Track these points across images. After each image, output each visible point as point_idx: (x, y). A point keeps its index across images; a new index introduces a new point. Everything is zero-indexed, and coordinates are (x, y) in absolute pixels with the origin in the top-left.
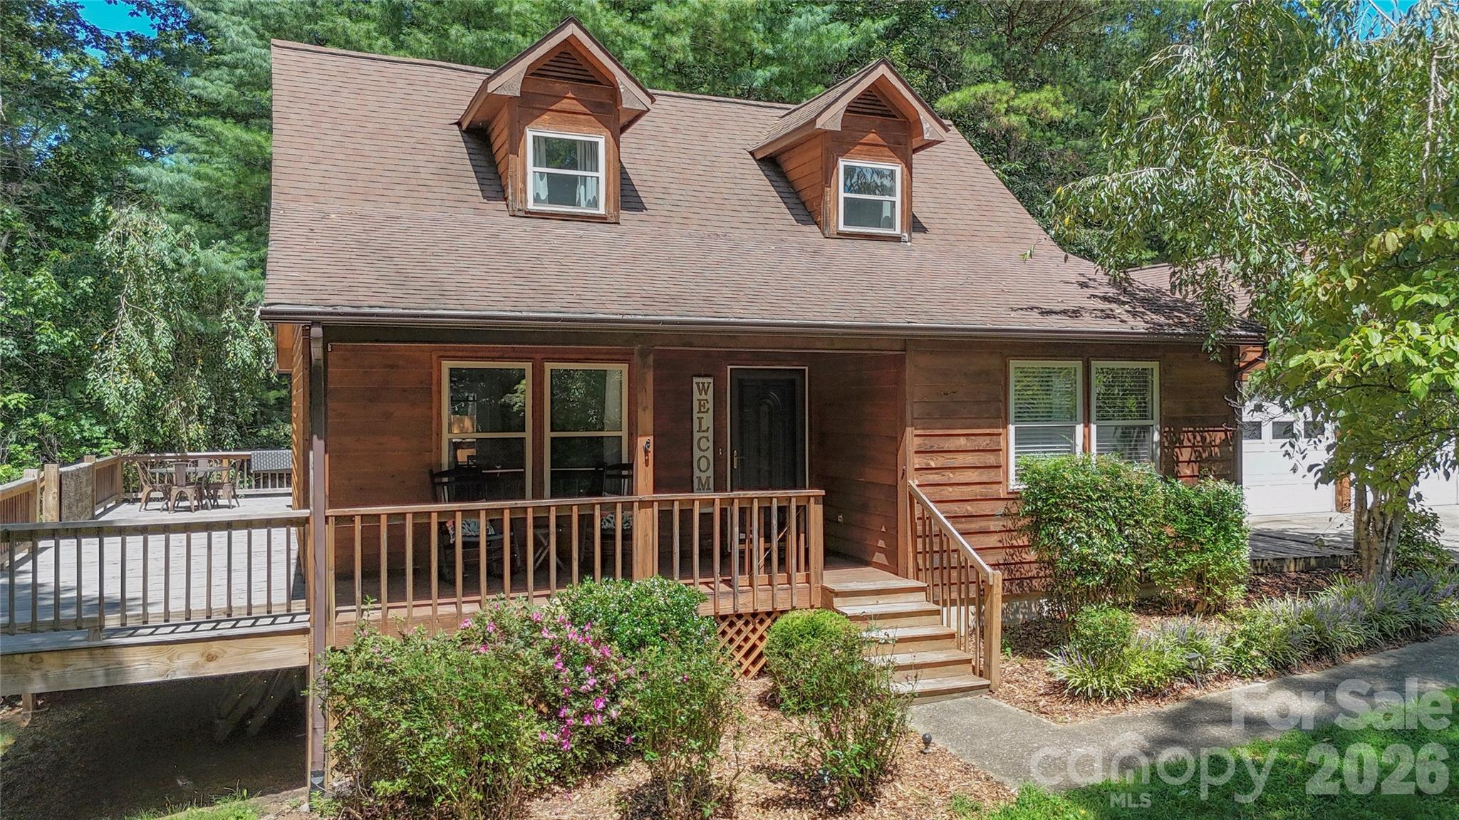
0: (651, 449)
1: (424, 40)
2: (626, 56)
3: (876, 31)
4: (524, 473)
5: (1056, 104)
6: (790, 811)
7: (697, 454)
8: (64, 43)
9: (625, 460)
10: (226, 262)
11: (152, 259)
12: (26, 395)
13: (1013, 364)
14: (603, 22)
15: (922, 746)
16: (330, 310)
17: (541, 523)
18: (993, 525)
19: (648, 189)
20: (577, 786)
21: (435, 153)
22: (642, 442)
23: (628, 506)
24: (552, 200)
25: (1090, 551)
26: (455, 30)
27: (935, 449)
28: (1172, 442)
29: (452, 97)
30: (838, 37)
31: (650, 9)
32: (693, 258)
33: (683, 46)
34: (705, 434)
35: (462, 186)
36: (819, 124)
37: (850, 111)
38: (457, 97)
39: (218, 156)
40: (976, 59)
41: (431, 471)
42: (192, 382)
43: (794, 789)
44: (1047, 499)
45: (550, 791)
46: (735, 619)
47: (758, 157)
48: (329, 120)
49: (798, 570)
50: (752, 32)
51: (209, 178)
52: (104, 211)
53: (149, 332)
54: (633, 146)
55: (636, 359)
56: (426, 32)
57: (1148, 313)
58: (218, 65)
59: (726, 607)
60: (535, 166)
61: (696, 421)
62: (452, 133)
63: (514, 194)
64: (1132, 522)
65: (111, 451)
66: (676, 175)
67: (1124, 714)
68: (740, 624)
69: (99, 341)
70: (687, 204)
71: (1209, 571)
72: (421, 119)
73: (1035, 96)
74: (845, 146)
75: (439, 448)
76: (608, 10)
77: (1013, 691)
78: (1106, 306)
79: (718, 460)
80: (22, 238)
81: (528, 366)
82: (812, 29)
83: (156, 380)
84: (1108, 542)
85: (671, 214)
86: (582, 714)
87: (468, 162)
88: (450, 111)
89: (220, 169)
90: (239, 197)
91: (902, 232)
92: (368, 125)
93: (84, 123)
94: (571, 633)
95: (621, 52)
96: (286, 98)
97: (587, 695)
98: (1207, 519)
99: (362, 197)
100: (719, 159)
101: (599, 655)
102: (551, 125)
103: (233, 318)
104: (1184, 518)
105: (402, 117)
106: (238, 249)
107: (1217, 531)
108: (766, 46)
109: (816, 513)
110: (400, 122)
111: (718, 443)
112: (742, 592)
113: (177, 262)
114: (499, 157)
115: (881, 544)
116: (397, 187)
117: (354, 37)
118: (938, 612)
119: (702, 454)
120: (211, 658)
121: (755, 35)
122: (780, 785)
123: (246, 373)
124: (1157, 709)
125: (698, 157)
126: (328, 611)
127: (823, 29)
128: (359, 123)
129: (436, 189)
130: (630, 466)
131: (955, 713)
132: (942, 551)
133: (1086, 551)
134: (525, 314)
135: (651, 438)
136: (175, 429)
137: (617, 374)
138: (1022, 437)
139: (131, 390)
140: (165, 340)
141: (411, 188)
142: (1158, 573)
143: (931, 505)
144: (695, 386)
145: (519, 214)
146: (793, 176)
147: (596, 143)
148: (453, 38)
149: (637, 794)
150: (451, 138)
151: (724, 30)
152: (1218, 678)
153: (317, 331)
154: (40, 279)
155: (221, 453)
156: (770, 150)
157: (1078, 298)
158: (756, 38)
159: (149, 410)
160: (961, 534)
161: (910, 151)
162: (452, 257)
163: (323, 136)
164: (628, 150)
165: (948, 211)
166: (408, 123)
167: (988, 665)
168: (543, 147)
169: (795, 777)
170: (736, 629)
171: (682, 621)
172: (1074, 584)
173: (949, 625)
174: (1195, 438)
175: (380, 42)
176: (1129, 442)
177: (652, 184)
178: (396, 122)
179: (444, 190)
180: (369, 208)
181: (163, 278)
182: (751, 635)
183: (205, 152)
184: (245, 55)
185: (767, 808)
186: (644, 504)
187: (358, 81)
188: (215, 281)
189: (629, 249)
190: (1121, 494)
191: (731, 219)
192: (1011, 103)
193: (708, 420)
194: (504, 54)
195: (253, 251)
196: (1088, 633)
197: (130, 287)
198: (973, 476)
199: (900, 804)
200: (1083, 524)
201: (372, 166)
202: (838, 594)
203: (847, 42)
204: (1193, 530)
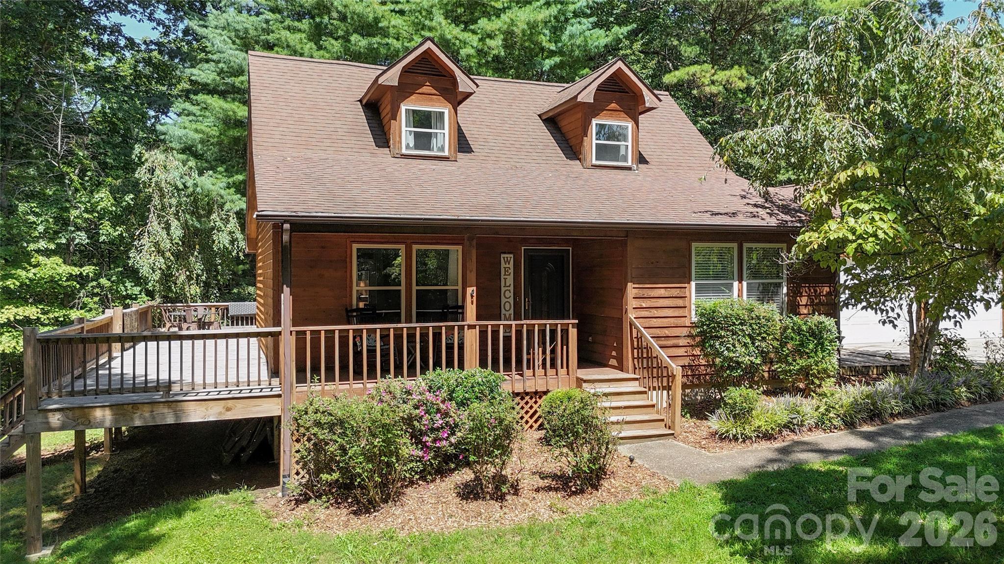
0: (475, 294)
1: (336, 46)
2: (461, 53)
3: (622, 34)
4: (400, 313)
5: (741, 78)
6: (551, 493)
7: (503, 300)
8: (112, 47)
9: (460, 304)
10: (213, 185)
11: (169, 183)
12: (94, 267)
13: (694, 245)
14: (446, 33)
15: (629, 463)
16: (294, 214)
17: (411, 337)
18: (682, 342)
19: (475, 139)
20: (432, 481)
21: (346, 119)
22: (469, 290)
23: (461, 328)
24: (416, 147)
25: (734, 355)
26: (354, 38)
27: (645, 296)
28: (794, 293)
29: (356, 84)
30: (598, 38)
31: (477, 23)
32: (501, 182)
33: (498, 46)
34: (508, 288)
35: (363, 139)
36: (579, 99)
37: (599, 90)
38: (358, 84)
39: (207, 117)
40: (689, 49)
41: (346, 309)
42: (192, 259)
43: (554, 483)
44: (710, 325)
45: (417, 483)
46: (524, 395)
47: (544, 117)
48: (284, 100)
49: (562, 367)
50: (542, 36)
51: (203, 132)
52: (140, 153)
53: (168, 227)
54: (466, 112)
55: (466, 242)
56: (336, 39)
57: (781, 214)
58: (207, 61)
59: (519, 388)
60: (406, 127)
61: (503, 280)
62: (356, 107)
63: (394, 144)
64: (760, 338)
65: (144, 302)
66: (493, 131)
67: (750, 448)
68: (527, 398)
69: (137, 233)
70: (498, 148)
71: (812, 370)
72: (338, 98)
73: (727, 73)
74: (596, 112)
75: (351, 296)
76: (450, 24)
77: (687, 437)
78: (755, 210)
79: (517, 305)
80: (89, 170)
81: (402, 247)
82: (580, 33)
83: (172, 258)
84: (746, 350)
85: (489, 155)
86: (435, 440)
87: (367, 125)
88: (355, 93)
89: (209, 126)
90: (220, 143)
91: (632, 164)
92: (306, 102)
93: (126, 99)
94: (429, 396)
95: (458, 49)
96: (259, 88)
97: (438, 429)
98: (811, 339)
99: (304, 147)
100: (519, 120)
101: (445, 408)
102: (415, 103)
103: (218, 219)
104: (798, 338)
105: (326, 97)
106: (220, 176)
107: (817, 345)
108: (551, 44)
109: (573, 333)
110: (325, 101)
111: (516, 294)
112: (528, 379)
113: (184, 184)
114: (385, 121)
115: (614, 353)
116: (325, 140)
117: (292, 43)
118: (645, 393)
119: (507, 300)
120: (228, 409)
121: (543, 37)
122: (546, 481)
123: (225, 253)
124: (770, 446)
125: (506, 119)
126: (292, 385)
127: (587, 33)
128: (301, 102)
129: (347, 142)
130: (462, 307)
131: (652, 448)
132: (648, 358)
133: (731, 355)
134: (402, 216)
135: (475, 288)
136: (182, 289)
137: (456, 252)
138: (700, 289)
139: (157, 264)
140: (177, 232)
141: (333, 141)
142: (781, 371)
143: (642, 329)
144: (502, 259)
145: (397, 156)
146: (564, 130)
147: (443, 113)
148: (353, 42)
149: (466, 485)
150: (355, 110)
151: (524, 35)
152: (810, 430)
153: (287, 226)
154: (103, 196)
155: (209, 304)
156: (551, 114)
157: (738, 205)
158: (544, 40)
159: (167, 277)
160: (660, 347)
161: (637, 114)
162: (359, 183)
163: (280, 110)
164: (462, 115)
165: (663, 150)
166: (330, 101)
167: (673, 422)
168: (411, 114)
169: (554, 477)
170: (525, 401)
171: (492, 391)
172: (725, 375)
173: (652, 400)
174: (810, 290)
175: (308, 46)
176: (766, 293)
177: (477, 136)
178: (323, 100)
179: (353, 142)
180: (309, 154)
181: (176, 194)
182: (534, 405)
183: (200, 116)
184: (225, 55)
185: (538, 491)
186: (471, 327)
187: (300, 76)
188: (206, 196)
189: (462, 177)
190: (754, 321)
191: (525, 157)
192: (712, 78)
193: (510, 280)
194: (385, 52)
195: (229, 177)
196: (730, 401)
197: (156, 201)
198: (669, 312)
199: (613, 490)
200: (730, 339)
201: (310, 128)
202: (585, 381)
203: (603, 41)
204: (802, 345)
